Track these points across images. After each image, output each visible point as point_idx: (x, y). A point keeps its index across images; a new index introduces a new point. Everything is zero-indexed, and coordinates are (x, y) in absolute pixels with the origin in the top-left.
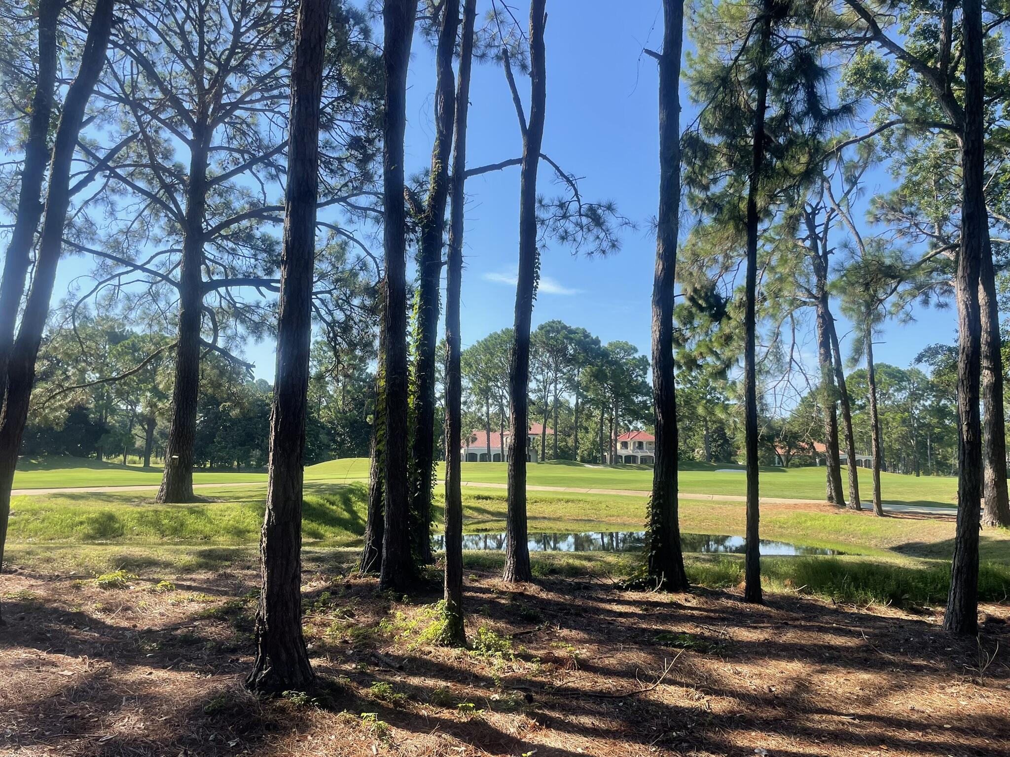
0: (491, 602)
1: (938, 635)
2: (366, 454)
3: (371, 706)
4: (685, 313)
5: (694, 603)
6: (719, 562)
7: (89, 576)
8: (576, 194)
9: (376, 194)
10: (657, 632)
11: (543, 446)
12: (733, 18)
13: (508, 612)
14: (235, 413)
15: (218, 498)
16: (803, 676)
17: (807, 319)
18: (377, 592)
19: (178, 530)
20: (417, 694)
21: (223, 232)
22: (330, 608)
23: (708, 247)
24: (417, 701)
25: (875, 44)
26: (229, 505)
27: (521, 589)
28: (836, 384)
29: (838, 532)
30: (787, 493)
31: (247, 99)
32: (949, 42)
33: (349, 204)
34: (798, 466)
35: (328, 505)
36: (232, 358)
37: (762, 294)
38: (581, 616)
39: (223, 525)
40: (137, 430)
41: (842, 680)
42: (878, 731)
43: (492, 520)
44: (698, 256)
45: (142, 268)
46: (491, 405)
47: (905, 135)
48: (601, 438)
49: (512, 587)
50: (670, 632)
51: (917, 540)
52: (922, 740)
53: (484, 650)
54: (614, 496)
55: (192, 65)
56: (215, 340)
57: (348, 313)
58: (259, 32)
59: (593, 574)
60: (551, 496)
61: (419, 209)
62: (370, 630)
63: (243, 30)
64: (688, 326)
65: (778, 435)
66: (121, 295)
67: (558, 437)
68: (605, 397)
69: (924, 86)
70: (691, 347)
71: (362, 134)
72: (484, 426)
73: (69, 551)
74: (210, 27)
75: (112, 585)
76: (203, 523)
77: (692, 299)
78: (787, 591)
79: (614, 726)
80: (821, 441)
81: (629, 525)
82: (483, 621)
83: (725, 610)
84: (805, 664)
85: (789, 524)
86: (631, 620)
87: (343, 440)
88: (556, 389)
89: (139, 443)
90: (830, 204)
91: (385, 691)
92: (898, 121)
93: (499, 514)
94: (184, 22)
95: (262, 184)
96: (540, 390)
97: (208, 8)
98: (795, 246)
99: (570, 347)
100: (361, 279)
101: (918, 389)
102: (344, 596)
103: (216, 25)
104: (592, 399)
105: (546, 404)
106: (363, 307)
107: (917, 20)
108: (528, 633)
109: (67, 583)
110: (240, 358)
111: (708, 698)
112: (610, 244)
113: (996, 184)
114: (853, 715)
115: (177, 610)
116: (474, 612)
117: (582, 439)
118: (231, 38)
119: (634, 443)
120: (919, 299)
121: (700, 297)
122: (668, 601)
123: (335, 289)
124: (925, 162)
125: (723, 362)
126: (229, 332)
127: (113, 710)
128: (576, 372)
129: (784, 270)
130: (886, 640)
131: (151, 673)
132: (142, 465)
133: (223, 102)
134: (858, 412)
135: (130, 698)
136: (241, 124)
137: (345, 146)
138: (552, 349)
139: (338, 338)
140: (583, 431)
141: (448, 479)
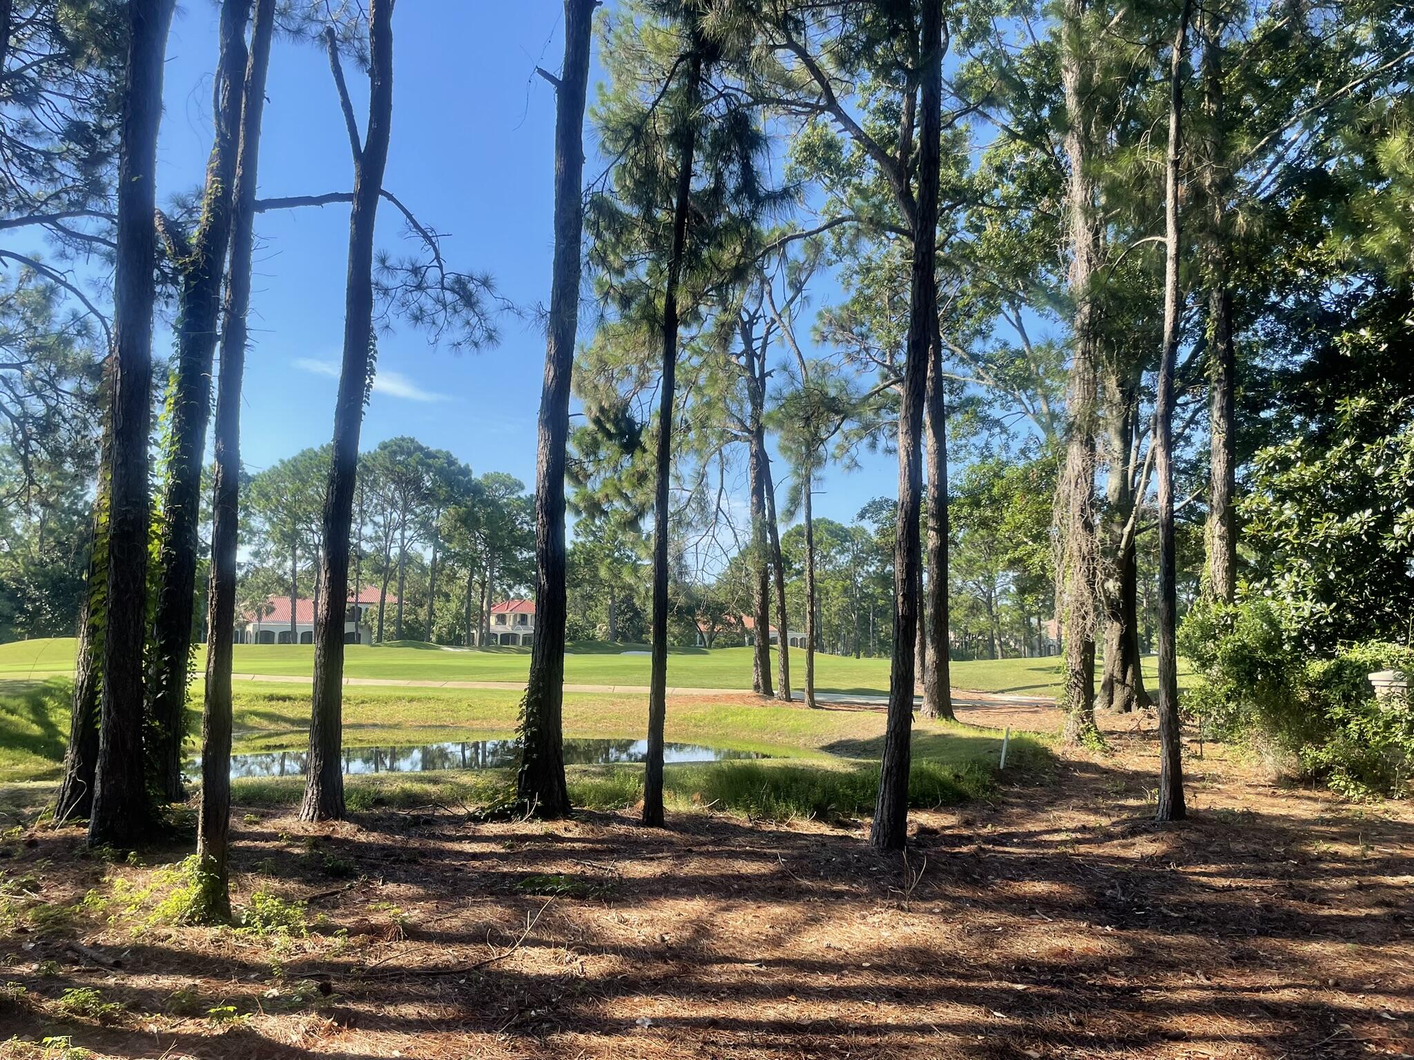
0: (279, 853)
1: (863, 853)
2: (71, 632)
3: (62, 1025)
4: (588, 439)
5: (576, 832)
6: (613, 776)
8: (438, 258)
9: (109, 216)
10: (523, 876)
11: (381, 620)
12: (659, 49)
13: (304, 866)
16: (705, 917)
17: (739, 457)
18: (83, 849)
20: (143, 1002)
23: (619, 352)
24: (142, 1012)
25: (828, 116)
27: (327, 831)
28: (769, 541)
29: (762, 730)
30: (706, 682)
32: (911, 126)
33: (60, 228)
34: (723, 647)
35: (2, 714)
37: (686, 422)
38: (416, 862)
41: (750, 917)
42: (787, 978)
43: (292, 732)
44: (606, 364)
46: (300, 558)
47: (857, 236)
48: (468, 610)
49: (313, 829)
50: (540, 875)
51: (851, 737)
52: (837, 984)
53: (259, 925)
54: (481, 690)
57: (53, 403)
59: (440, 802)
60: (387, 693)
61: (182, 248)
62: (68, 910)
64: (592, 458)
65: (698, 607)
67: (405, 607)
68: (475, 551)
69: (881, 177)
70: (595, 486)
71: (90, 119)
72: (288, 590)
77: (597, 421)
78: (695, 808)
79: (450, 1012)
80: (749, 615)
81: (500, 731)
82: (263, 882)
83: (616, 839)
84: (709, 901)
85: (706, 722)
86: (489, 863)
87: (38, 611)
88: (403, 537)
90: (770, 314)
91: (86, 1001)
92: (850, 218)
93: (302, 722)
96: (378, 538)
98: (728, 362)
99: (426, 478)
100: (77, 350)
101: (862, 552)
102: (24, 859)
104: (457, 554)
105: (388, 559)
106: (80, 395)
107: (879, 94)
108: (333, 894)
111: (582, 958)
112: (485, 334)
113: (954, 309)
114: (760, 960)
116: (248, 871)
117: (441, 610)
119: (515, 616)
120: (867, 441)
121: (609, 420)
122: (542, 833)
123: (30, 361)
124: (879, 273)
125: (635, 509)
128: (434, 513)
129: (712, 393)
130: (805, 862)
134: (794, 578)
137: (57, 134)
138: (400, 478)
139: (32, 442)
140: (442, 598)
141: (211, 670)
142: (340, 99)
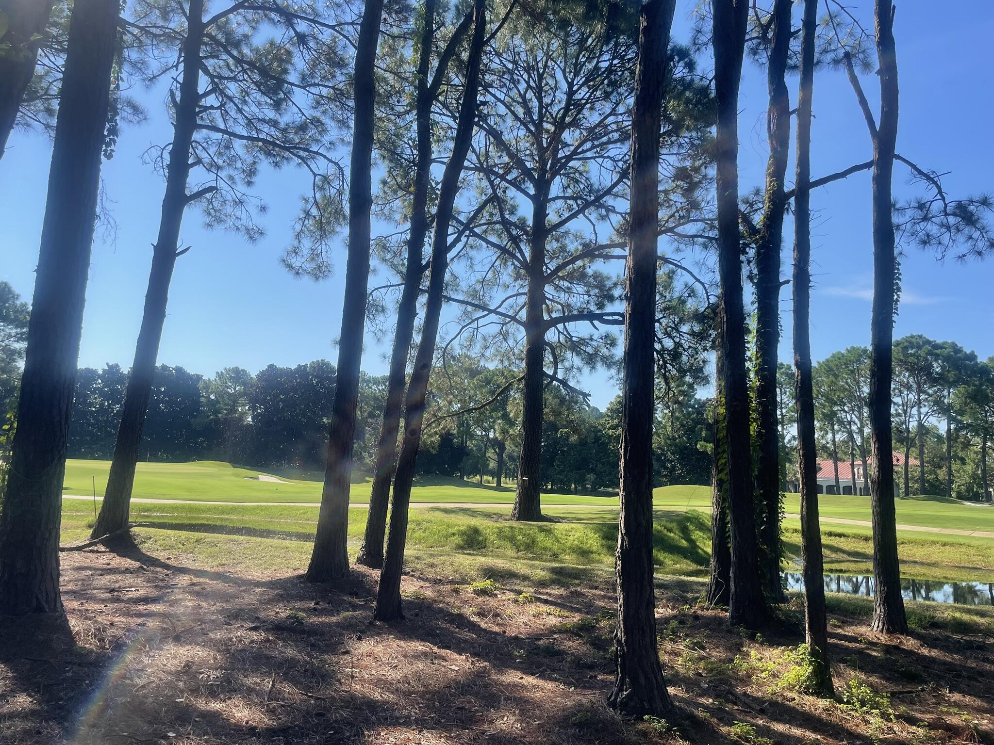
0: (860, 652)
2: (707, 483)
7: (463, 581)
8: (940, 192)
9: (702, 220)
13: (882, 666)
14: (574, 438)
15: (563, 518)
18: (727, 627)
19: (530, 546)
21: (560, 274)
22: (680, 637)
26: (573, 525)
27: (896, 642)
31: (580, 150)
33: (676, 234)
35: (665, 532)
36: (571, 388)
38: (976, 680)
39: (568, 545)
40: (491, 454)
43: (848, 561)
45: (495, 311)
46: (838, 432)
49: (884, 638)
53: (858, 705)
55: (533, 129)
56: (555, 372)
57: (677, 340)
58: (589, 87)
59: (989, 633)
60: (923, 537)
61: (753, 230)
62: (724, 666)
63: (575, 88)
66: (479, 336)
67: (926, 469)
68: (987, 422)
71: (688, 164)
72: (830, 455)
73: (447, 558)
74: (546, 92)
75: (483, 592)
76: (551, 541)
82: (852, 673)
88: (920, 413)
89: (492, 465)
91: (748, 733)
94: (526, 92)
95: (594, 225)
97: (545, 75)
99: (935, 365)
100: (689, 306)
102: (692, 627)
103: (552, 89)
104: (969, 425)
105: (908, 430)
106: (693, 334)
108: (909, 692)
109: (449, 587)
110: (577, 388)
112: (988, 244)
115: (538, 621)
116: (841, 662)
117: (958, 472)
118: (565, 97)
123: (664, 317)
126: (567, 364)
127: (493, 707)
128: (945, 393)
131: (522, 678)
132: (495, 485)
133: (559, 156)
135: (507, 699)
136: (574, 173)
137: (670, 178)
138: (913, 367)
139: (668, 365)
140: (958, 462)
141: (804, 513)
142: (856, 99)
